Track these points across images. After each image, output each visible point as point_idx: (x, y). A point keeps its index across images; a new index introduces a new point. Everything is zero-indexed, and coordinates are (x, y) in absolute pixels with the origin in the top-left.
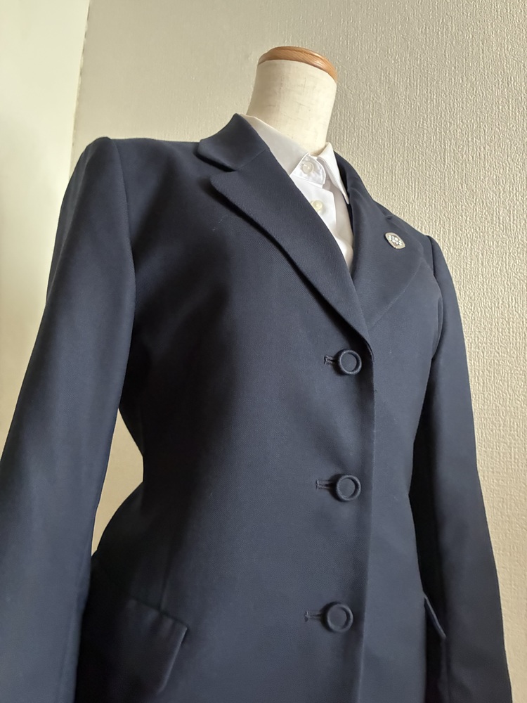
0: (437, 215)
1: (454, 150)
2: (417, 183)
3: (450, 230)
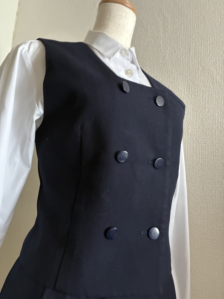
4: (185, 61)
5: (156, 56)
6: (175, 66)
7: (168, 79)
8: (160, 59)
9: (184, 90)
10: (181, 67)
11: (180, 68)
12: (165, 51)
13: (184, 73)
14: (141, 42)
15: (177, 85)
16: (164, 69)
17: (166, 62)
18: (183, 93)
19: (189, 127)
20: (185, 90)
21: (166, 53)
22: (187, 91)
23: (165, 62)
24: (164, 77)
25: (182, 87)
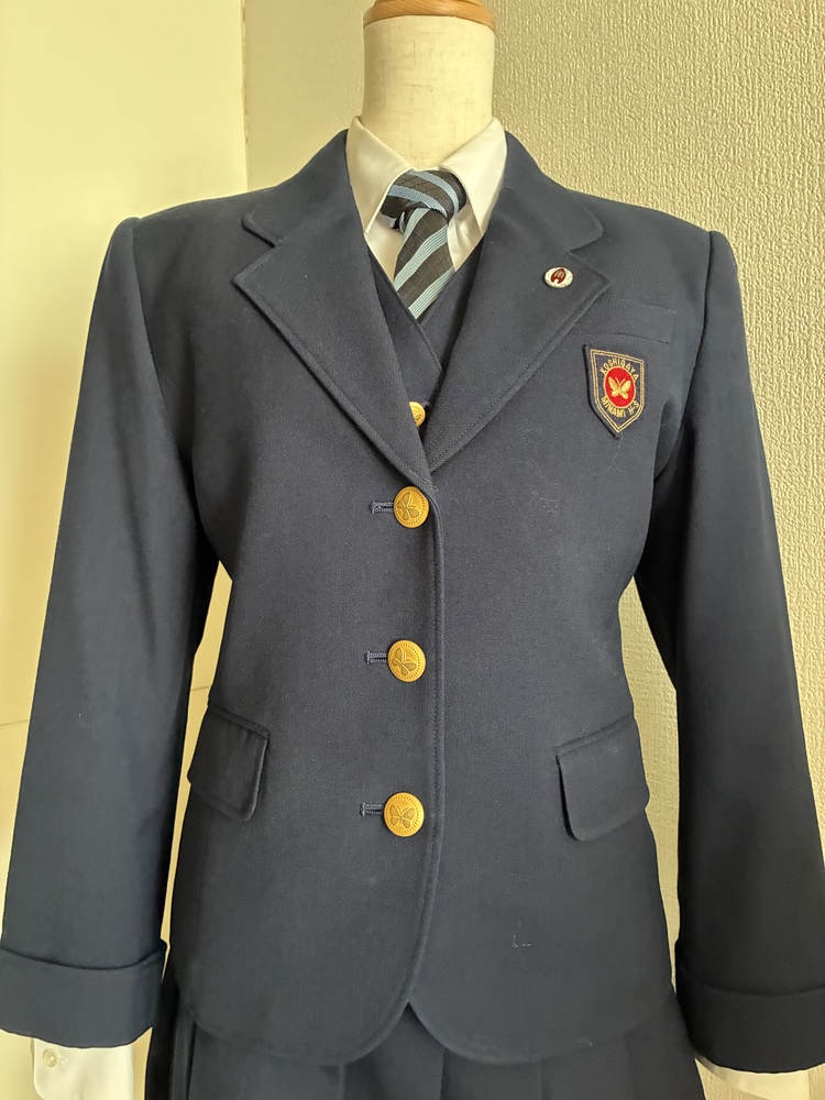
0: (796, 138)
2: (757, 79)
4: (788, 60)
5: (679, 62)
6: (754, 92)
7: (727, 150)
8: (694, 71)
9: (792, 186)
10: (777, 89)
11: (773, 96)
12: (710, 35)
13: (789, 112)
14: (622, 17)
15: (762, 170)
16: (710, 113)
17: (717, 80)
19: (813, 337)
20: (797, 185)
21: (715, 43)
22: (803, 190)
23: (713, 82)
24: (713, 146)
25: (783, 177)
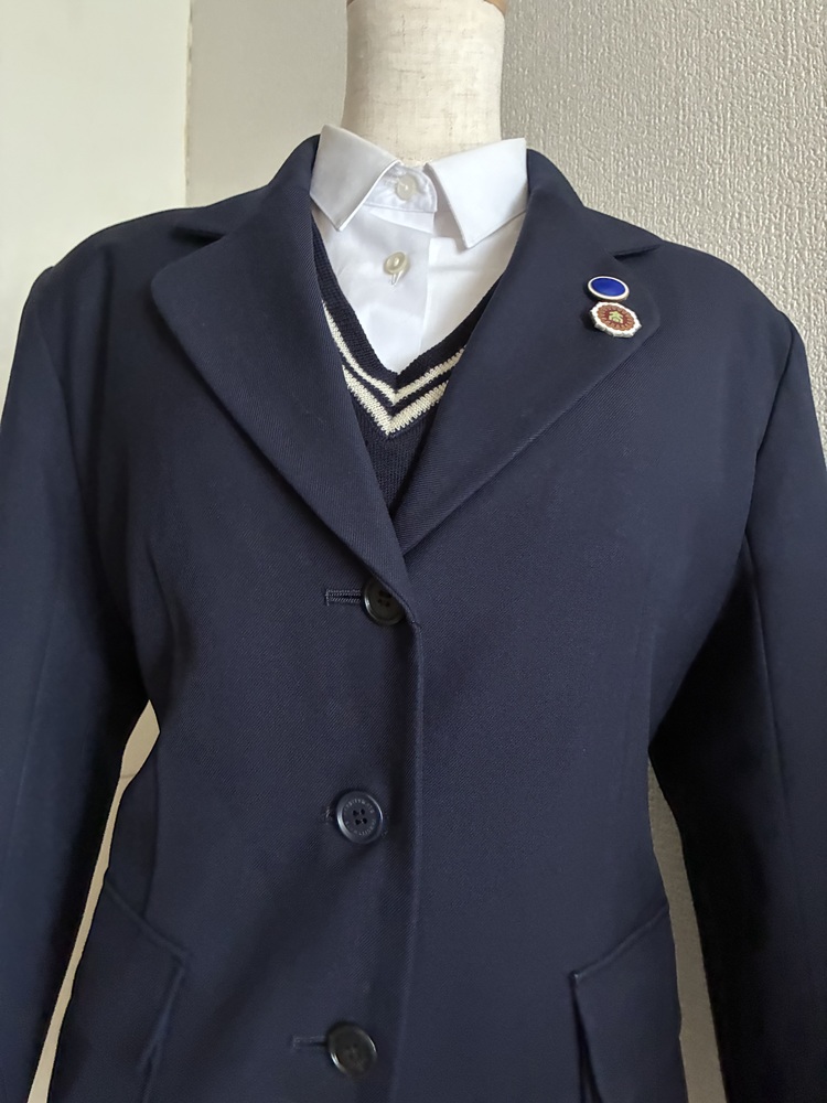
0: (772, 179)
1: (805, 21)
2: (729, 115)
3: (802, 210)
4: (764, 92)
5: (643, 97)
6: (725, 129)
7: (695, 193)
8: (660, 107)
9: (768, 231)
10: (752, 125)
11: (747, 133)
12: (678, 68)
13: (765, 150)
14: (582, 50)
15: (733, 214)
16: (676, 152)
17: (684, 116)
18: (761, 250)
20: (773, 231)
21: (683, 76)
22: (780, 236)
23: (681, 118)
24: (679, 188)
25: (758, 221)
